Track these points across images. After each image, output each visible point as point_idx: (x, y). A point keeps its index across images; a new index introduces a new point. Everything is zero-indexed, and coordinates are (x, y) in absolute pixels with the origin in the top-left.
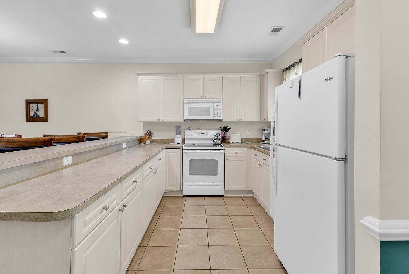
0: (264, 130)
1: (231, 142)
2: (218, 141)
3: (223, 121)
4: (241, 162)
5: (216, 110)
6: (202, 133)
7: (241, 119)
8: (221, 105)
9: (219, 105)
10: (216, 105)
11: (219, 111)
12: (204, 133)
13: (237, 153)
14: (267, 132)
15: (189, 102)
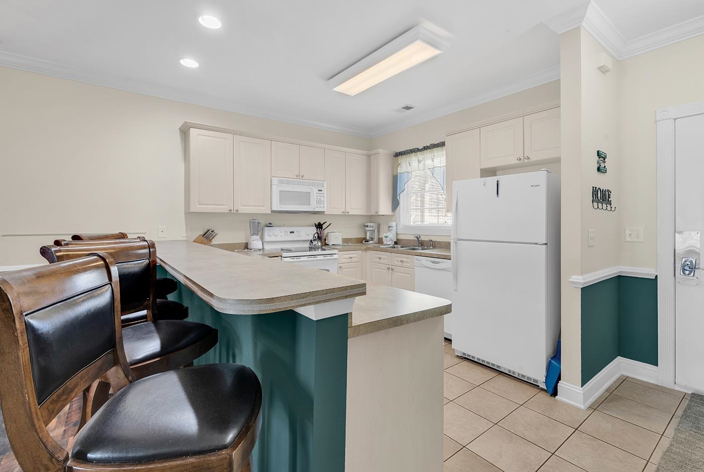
0: (367, 226)
1: (330, 244)
2: (318, 243)
3: (325, 213)
4: (355, 269)
5: (319, 198)
6: (291, 232)
7: (347, 211)
8: (324, 191)
9: (321, 191)
10: (319, 190)
11: (322, 199)
12: (293, 232)
13: (351, 258)
14: (371, 229)
15: (281, 182)
